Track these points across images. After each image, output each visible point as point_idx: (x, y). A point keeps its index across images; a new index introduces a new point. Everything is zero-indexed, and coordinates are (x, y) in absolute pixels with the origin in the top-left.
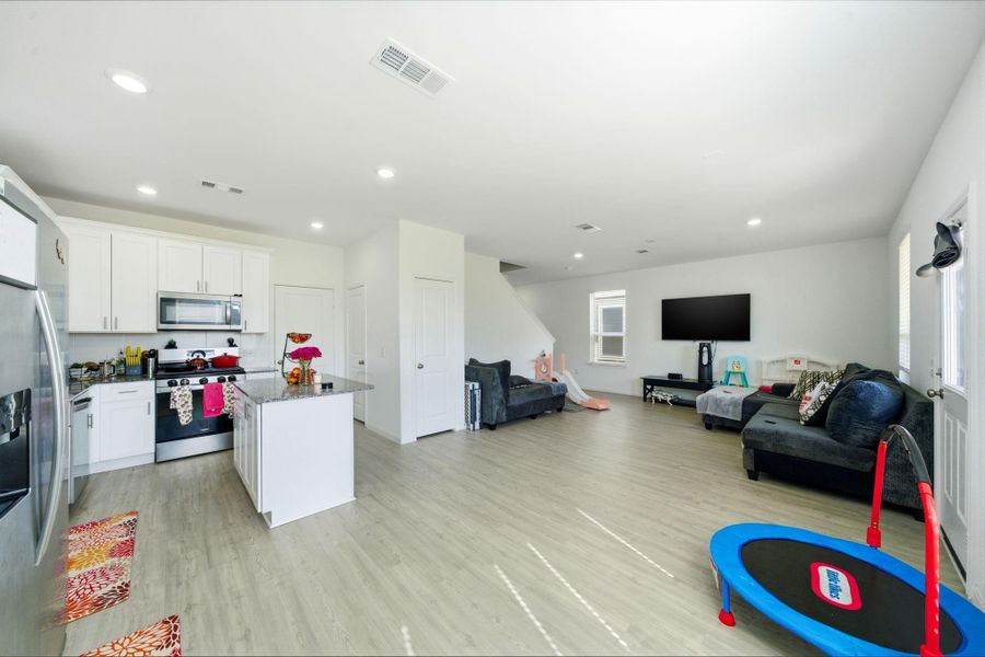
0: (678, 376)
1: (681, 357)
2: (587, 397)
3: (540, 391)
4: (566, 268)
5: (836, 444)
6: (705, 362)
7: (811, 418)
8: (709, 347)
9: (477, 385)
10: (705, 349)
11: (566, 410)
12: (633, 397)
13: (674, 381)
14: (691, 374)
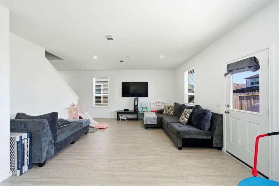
0: (127, 110)
1: (128, 103)
2: (97, 123)
3: (77, 126)
4: (85, 64)
5: (200, 130)
6: (136, 104)
7: (187, 122)
8: (137, 99)
9: (25, 135)
10: (136, 100)
11: (90, 132)
12: (112, 119)
13: (126, 112)
14: (131, 109)
